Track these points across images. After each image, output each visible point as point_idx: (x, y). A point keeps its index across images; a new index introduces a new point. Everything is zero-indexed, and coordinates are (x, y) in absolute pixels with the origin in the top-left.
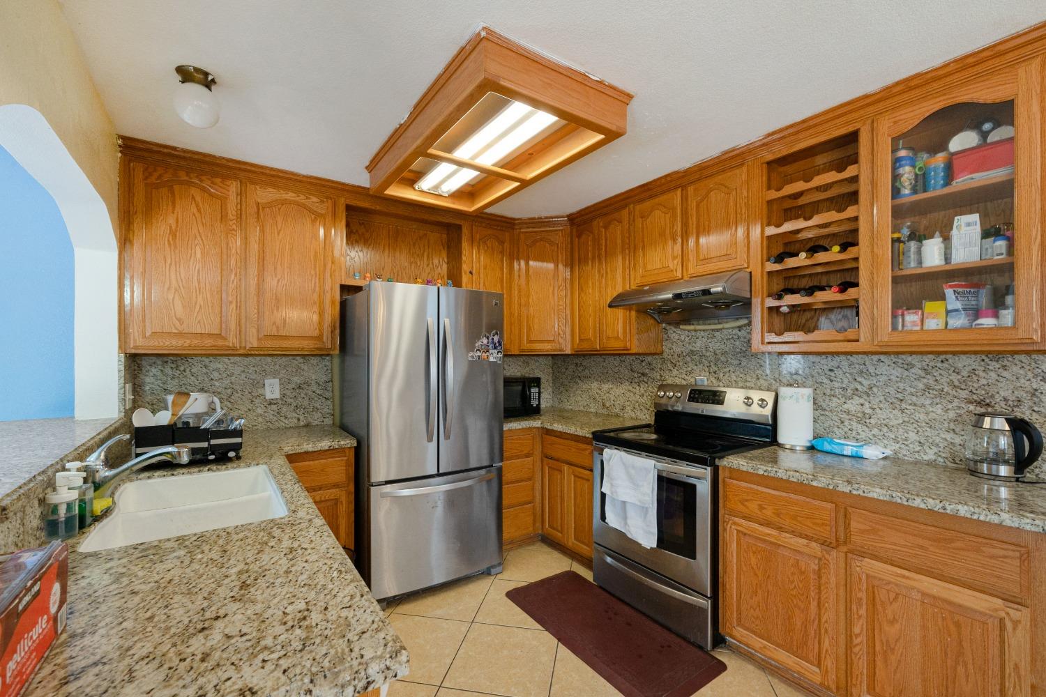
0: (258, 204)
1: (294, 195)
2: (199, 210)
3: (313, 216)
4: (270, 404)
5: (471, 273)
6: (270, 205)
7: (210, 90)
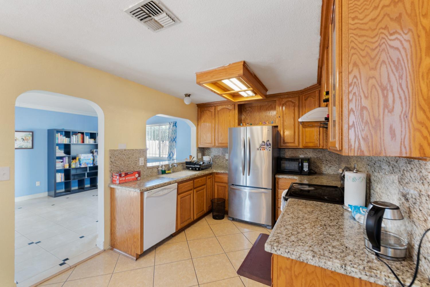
0: (218, 111)
1: (225, 106)
2: (208, 115)
3: (229, 110)
4: (227, 160)
5: (279, 117)
6: (220, 110)
7: (190, 97)
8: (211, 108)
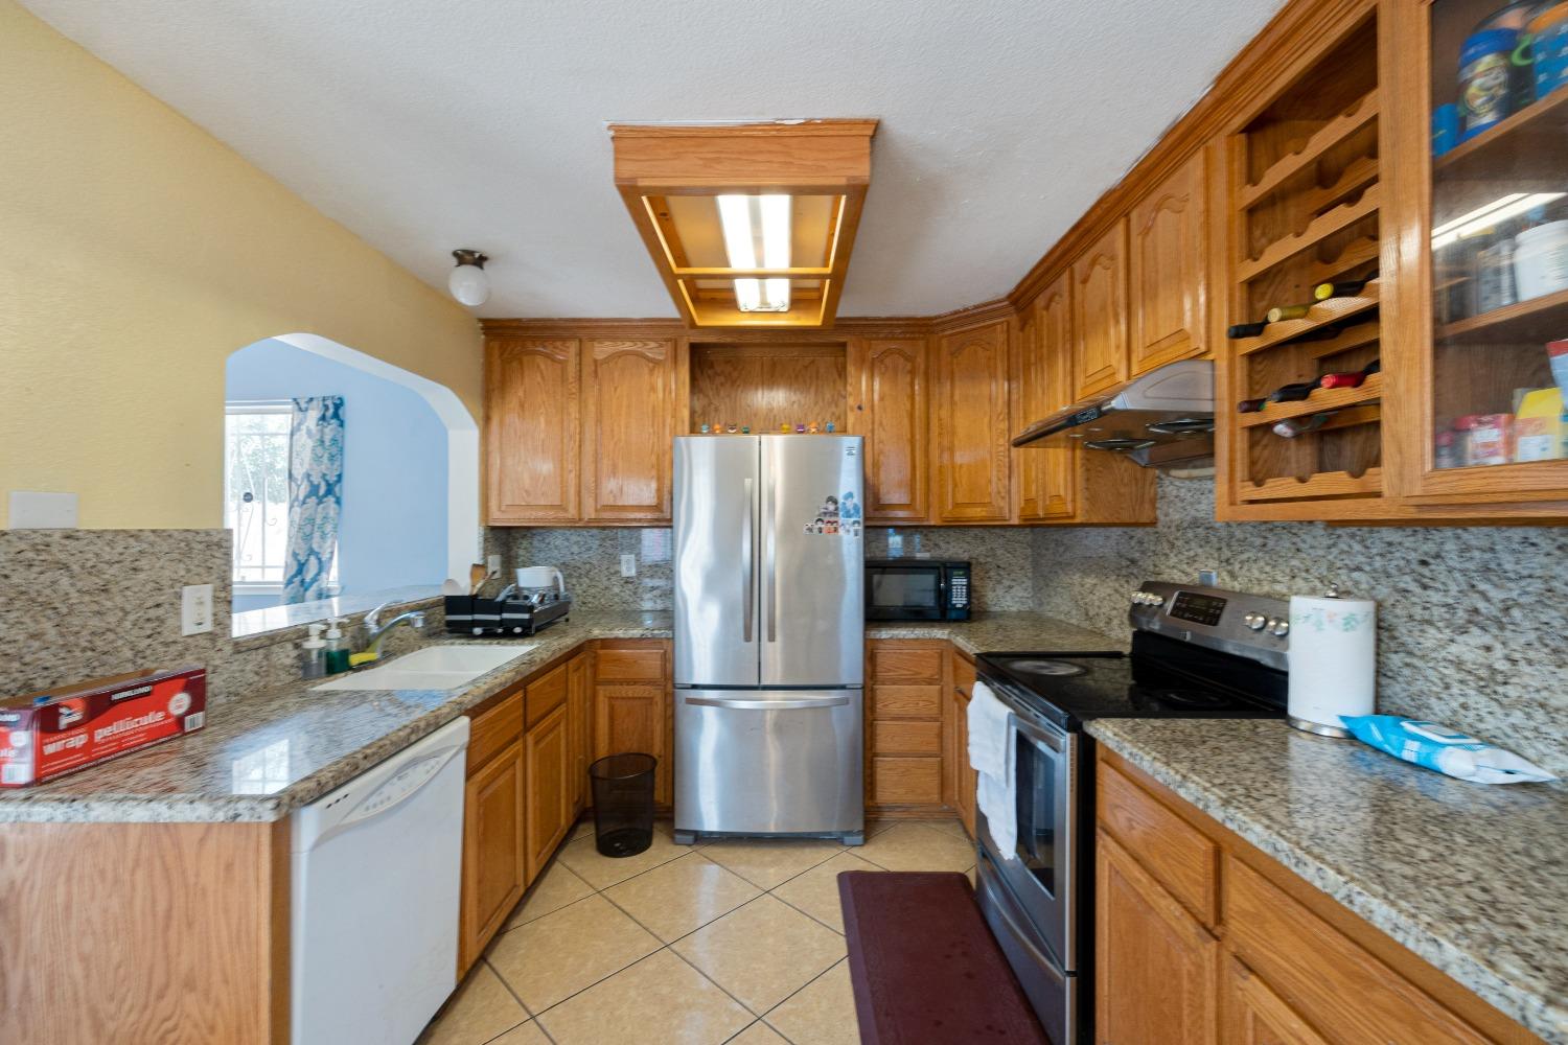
0: (595, 361)
1: (631, 344)
3: (651, 365)
4: (627, 582)
5: (860, 408)
6: (607, 360)
7: (481, 267)
8: (558, 344)
